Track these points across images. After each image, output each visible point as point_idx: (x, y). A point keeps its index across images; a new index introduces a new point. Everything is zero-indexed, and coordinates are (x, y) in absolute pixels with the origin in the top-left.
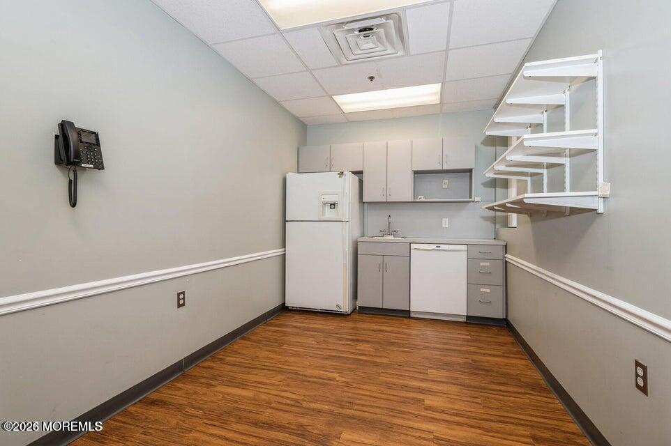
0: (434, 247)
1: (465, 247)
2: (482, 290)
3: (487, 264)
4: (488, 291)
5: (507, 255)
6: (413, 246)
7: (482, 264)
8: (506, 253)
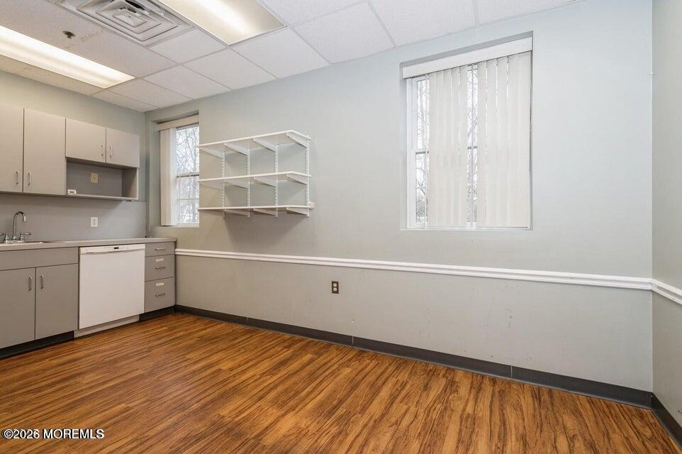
0: (111, 249)
1: (143, 246)
2: (157, 285)
3: (162, 260)
4: (163, 284)
5: (177, 250)
6: (83, 250)
7: (157, 261)
8: (176, 248)
